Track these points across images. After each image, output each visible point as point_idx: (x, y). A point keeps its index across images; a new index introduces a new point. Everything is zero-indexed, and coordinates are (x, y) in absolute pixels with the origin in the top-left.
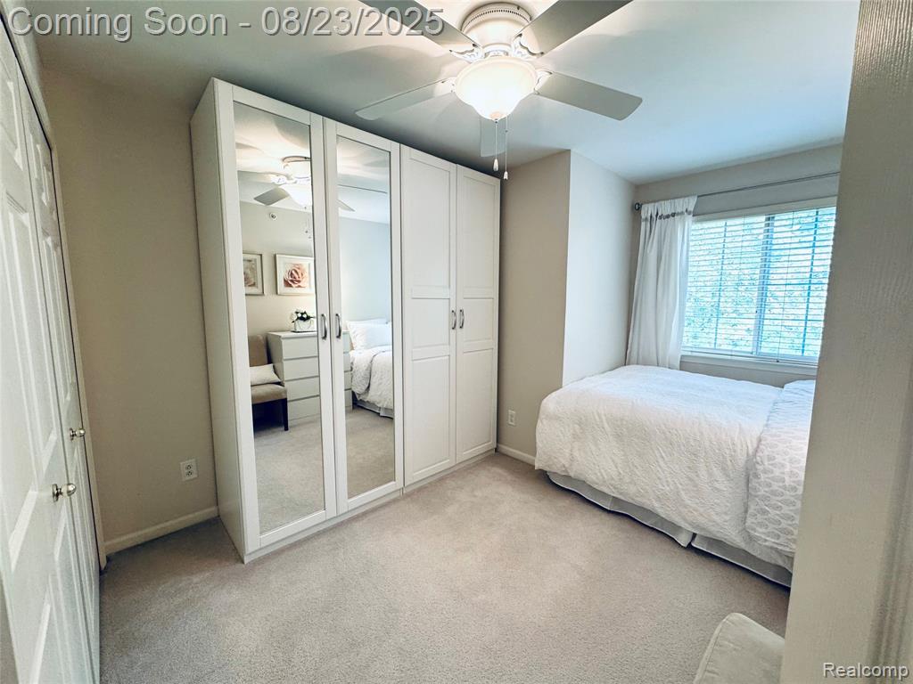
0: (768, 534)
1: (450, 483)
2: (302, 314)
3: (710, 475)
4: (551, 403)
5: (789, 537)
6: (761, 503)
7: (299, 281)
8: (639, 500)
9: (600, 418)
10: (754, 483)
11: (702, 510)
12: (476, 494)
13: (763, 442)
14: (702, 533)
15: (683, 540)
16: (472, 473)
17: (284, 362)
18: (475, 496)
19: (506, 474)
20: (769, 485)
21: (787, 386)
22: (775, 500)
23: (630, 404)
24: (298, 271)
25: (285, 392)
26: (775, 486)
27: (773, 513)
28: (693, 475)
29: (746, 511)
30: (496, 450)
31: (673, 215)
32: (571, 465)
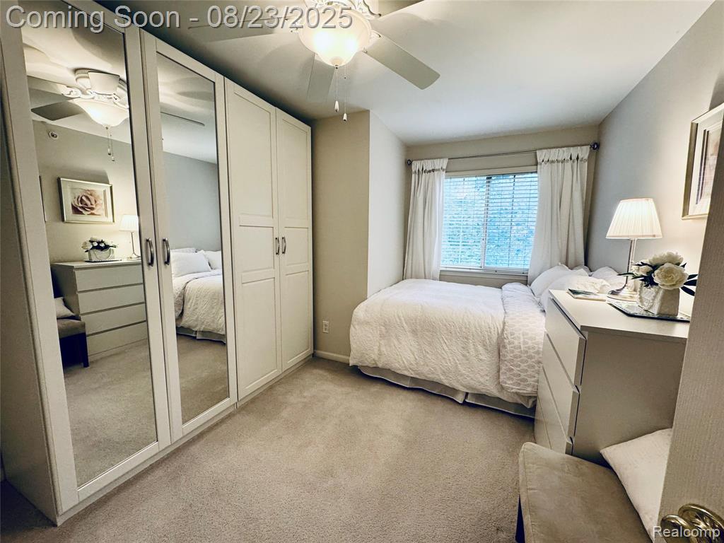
0: (513, 384)
1: (279, 389)
2: (99, 243)
3: (476, 350)
4: (360, 312)
5: (526, 383)
6: (508, 364)
7: (92, 209)
8: (431, 377)
9: (400, 319)
10: (503, 352)
11: (472, 375)
12: (305, 394)
13: (507, 324)
14: (473, 392)
15: (460, 399)
16: (297, 378)
17: (80, 295)
18: (305, 397)
19: (325, 374)
20: (512, 352)
21: (504, 287)
22: (517, 361)
23: (420, 307)
24: (90, 197)
25: (84, 326)
26: (517, 352)
27: (516, 370)
28: (465, 353)
29: (499, 371)
30: (314, 355)
31: (433, 170)
32: (379, 358)
